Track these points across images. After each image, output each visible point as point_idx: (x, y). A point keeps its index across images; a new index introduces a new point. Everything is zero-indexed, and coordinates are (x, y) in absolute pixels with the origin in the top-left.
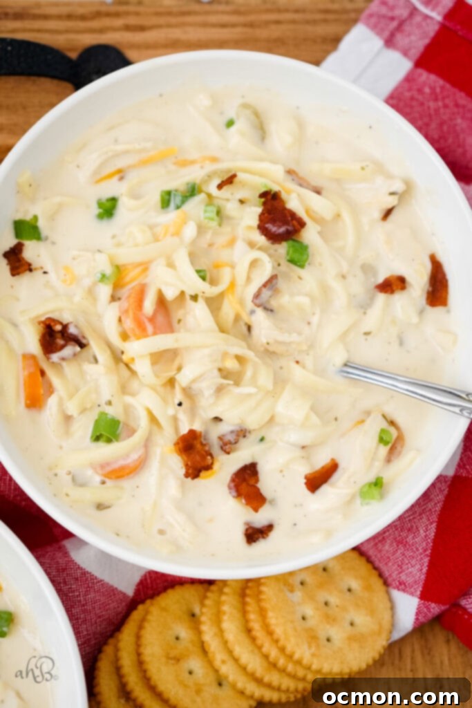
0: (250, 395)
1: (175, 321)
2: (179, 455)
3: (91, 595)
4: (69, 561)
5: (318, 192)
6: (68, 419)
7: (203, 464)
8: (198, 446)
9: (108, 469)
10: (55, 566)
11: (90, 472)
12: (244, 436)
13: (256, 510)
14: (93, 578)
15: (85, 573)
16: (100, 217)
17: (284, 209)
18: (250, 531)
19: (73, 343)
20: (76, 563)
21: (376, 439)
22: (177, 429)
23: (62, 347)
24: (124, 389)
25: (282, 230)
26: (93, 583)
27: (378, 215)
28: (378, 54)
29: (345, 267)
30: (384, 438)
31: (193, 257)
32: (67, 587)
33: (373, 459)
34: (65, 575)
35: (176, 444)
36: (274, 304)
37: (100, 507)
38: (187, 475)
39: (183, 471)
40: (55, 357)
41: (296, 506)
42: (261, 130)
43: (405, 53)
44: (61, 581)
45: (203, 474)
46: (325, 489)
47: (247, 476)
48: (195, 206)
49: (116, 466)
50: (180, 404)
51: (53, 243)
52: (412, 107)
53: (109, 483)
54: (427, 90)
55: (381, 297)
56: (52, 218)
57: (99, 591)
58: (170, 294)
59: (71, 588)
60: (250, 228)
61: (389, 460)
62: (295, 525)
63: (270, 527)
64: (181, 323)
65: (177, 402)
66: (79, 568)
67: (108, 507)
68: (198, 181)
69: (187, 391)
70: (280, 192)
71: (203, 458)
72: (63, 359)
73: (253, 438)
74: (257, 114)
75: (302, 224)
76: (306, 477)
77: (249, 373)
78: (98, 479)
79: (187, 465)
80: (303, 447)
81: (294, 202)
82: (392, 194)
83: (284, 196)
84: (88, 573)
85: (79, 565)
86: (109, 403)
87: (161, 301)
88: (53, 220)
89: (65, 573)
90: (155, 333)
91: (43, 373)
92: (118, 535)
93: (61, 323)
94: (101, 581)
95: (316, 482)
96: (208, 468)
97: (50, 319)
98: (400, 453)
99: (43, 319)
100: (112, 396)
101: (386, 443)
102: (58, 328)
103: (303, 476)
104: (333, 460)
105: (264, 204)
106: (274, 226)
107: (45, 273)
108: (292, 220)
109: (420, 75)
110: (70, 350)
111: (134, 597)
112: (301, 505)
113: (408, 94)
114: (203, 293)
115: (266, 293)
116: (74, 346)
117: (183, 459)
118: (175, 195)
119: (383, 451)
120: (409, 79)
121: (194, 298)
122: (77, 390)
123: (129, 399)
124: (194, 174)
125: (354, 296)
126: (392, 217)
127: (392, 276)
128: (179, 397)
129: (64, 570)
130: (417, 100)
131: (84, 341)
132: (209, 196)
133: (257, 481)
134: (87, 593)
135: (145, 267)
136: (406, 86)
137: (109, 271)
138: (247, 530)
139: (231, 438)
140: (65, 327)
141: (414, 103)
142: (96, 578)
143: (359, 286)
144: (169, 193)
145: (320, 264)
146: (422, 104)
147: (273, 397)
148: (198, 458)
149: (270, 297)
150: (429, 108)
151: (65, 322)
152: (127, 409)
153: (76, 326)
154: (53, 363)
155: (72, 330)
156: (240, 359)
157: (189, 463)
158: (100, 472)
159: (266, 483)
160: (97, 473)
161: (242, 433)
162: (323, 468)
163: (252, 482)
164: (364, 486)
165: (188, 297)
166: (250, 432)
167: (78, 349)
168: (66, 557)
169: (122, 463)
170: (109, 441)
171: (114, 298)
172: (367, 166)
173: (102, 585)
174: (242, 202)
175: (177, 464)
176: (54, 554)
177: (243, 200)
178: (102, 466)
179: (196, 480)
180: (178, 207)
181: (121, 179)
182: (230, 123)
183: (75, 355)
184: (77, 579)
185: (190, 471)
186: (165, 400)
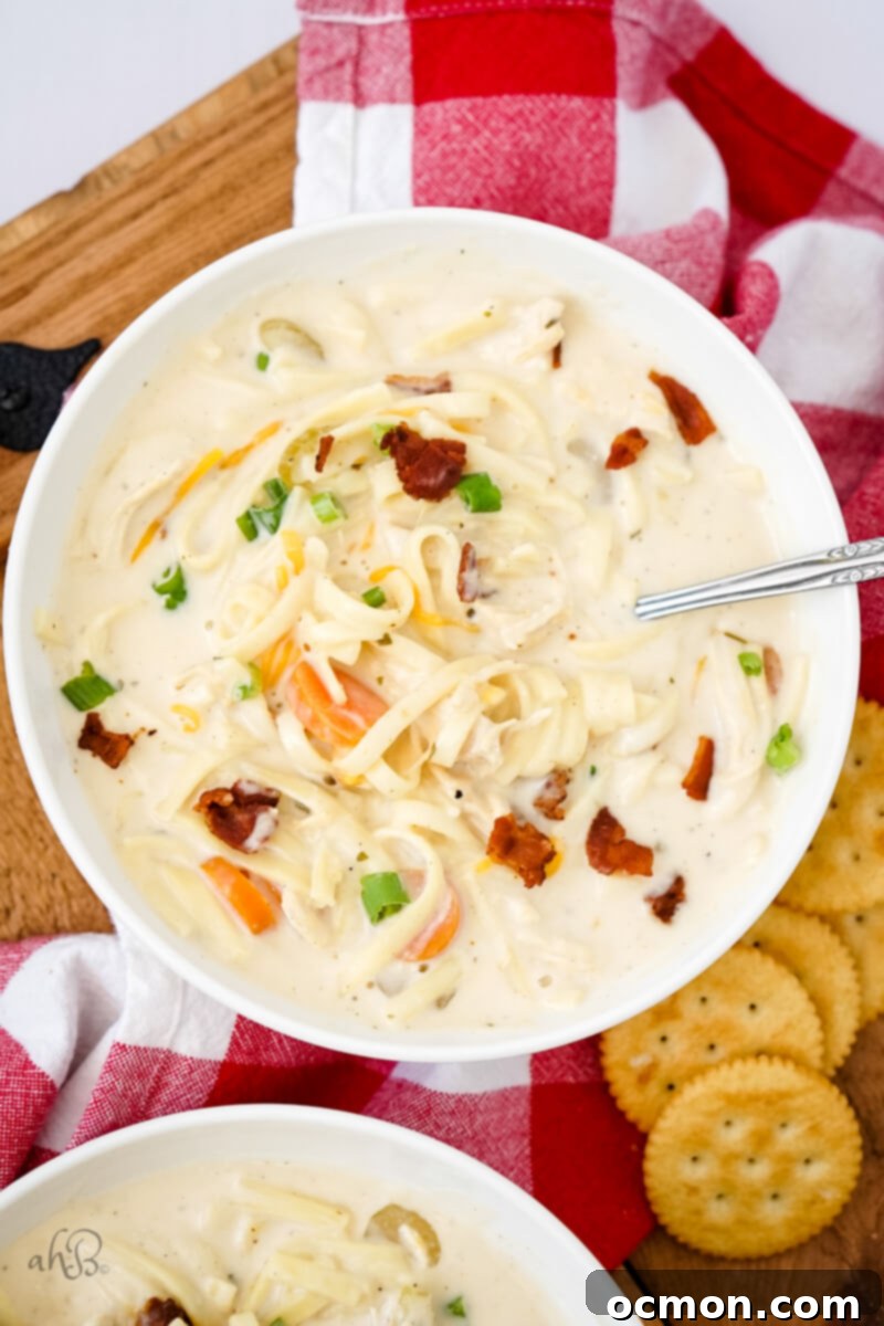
0: (544, 723)
1: (374, 684)
2: (501, 864)
3: (480, 1119)
4: (429, 1096)
5: (445, 386)
6: (322, 913)
7: (542, 855)
8: (520, 835)
9: (421, 945)
10: (411, 1114)
11: (399, 966)
12: (568, 781)
13: (648, 873)
14: (472, 1098)
15: (460, 1100)
16: (171, 606)
17: (426, 443)
18: (659, 905)
19: (262, 807)
20: (441, 1094)
21: (741, 673)
22: (475, 832)
23: (252, 822)
24: (366, 823)
25: (442, 475)
26: (475, 1104)
27: (545, 363)
28: (356, 124)
29: (548, 467)
30: (753, 667)
31: (341, 582)
32: (444, 1130)
33: (755, 704)
34: (434, 1118)
35: (490, 851)
36: (489, 582)
37: (441, 1002)
38: (530, 884)
39: (521, 881)
40: (253, 842)
41: (692, 830)
42: (312, 346)
43: (392, 100)
44: (432, 1128)
45: (548, 868)
46: (717, 784)
47: (606, 835)
48: (298, 513)
49: (428, 935)
50: (459, 795)
51: (135, 684)
52: (452, 167)
53: (433, 964)
54: (456, 128)
55: (622, 476)
56: (109, 651)
57: (487, 1110)
58: (349, 657)
59: (449, 1129)
60: (392, 498)
61: (773, 689)
62: (709, 855)
63: (679, 882)
64: (385, 682)
65: (452, 794)
66: (449, 1097)
67: (452, 996)
68: (276, 475)
69: (455, 771)
70: (403, 423)
71: (538, 848)
72: (266, 839)
73: (580, 777)
74: (293, 328)
75: (460, 448)
76: (685, 785)
77: (523, 693)
78: (415, 967)
79: (521, 871)
80: (654, 747)
81: (430, 424)
82: (551, 323)
83: (412, 425)
84: (463, 1096)
85: (447, 1095)
86: (362, 857)
87: (341, 672)
88: (111, 652)
89: (433, 1114)
90: (370, 722)
91: (245, 873)
92: (491, 1025)
93: (225, 791)
94: (484, 1094)
95: (699, 784)
96: (551, 856)
97: (206, 795)
98: (781, 672)
99: (196, 801)
100: (360, 844)
101: (757, 671)
102: (228, 799)
103: (679, 786)
104: (702, 739)
105: (394, 453)
106: (428, 477)
107: (152, 733)
108: (446, 452)
109: (432, 114)
110: (264, 822)
111: (533, 1083)
112: (700, 825)
113: (435, 154)
114: (393, 625)
115: (471, 576)
116: (266, 810)
117: (509, 865)
118: (259, 514)
119: (759, 682)
120: (421, 130)
121: (386, 640)
122: (308, 867)
123: (382, 833)
124: (263, 466)
125: (587, 496)
126: (565, 356)
127: (618, 438)
128: (451, 786)
129: (428, 1112)
130: (454, 152)
131: (273, 795)
132: (307, 485)
133: (622, 831)
134: (472, 1122)
135: (287, 640)
136: (424, 141)
137: (247, 678)
138: (654, 907)
139: (551, 795)
140: (235, 791)
141: (453, 160)
142: (476, 1096)
143: (581, 477)
144: (248, 516)
145: (515, 487)
146: (464, 152)
147: (574, 704)
148: (530, 851)
149: (479, 576)
150: (476, 151)
151: (229, 785)
152: (390, 847)
153: (250, 782)
154: (255, 852)
155: (249, 790)
156: (497, 681)
157: (523, 866)
158: (413, 957)
159: (638, 828)
160: (408, 960)
161: (561, 778)
162: (696, 758)
163: (617, 839)
164: (769, 750)
165: (376, 645)
166: (570, 770)
167: (274, 811)
168: (421, 1092)
169: (433, 927)
170: (397, 908)
171: (274, 711)
172: (492, 307)
173: (488, 1099)
174: (356, 467)
175: (505, 878)
176: (399, 1100)
177: (357, 462)
178: (410, 947)
179: (546, 883)
180: (274, 529)
181: (164, 534)
182: (263, 362)
183: (276, 823)
184: (452, 1113)
185: (531, 876)
186: (434, 803)
